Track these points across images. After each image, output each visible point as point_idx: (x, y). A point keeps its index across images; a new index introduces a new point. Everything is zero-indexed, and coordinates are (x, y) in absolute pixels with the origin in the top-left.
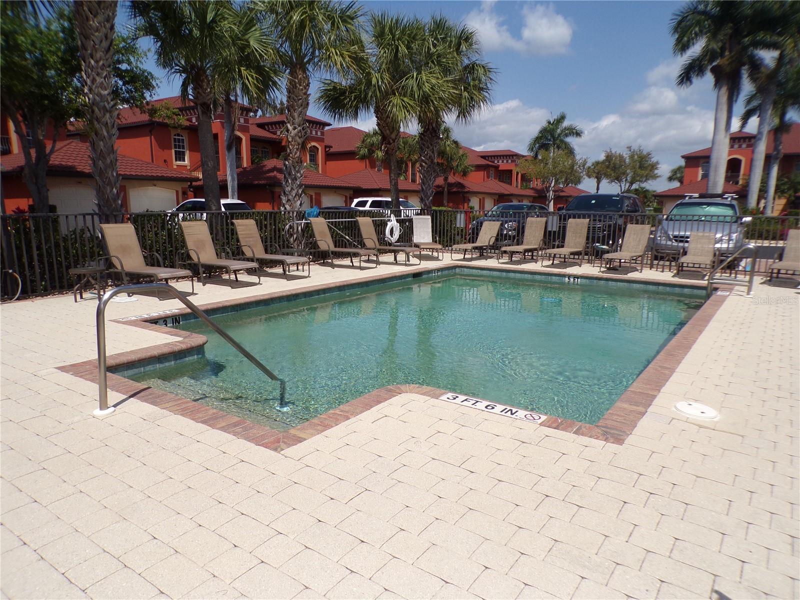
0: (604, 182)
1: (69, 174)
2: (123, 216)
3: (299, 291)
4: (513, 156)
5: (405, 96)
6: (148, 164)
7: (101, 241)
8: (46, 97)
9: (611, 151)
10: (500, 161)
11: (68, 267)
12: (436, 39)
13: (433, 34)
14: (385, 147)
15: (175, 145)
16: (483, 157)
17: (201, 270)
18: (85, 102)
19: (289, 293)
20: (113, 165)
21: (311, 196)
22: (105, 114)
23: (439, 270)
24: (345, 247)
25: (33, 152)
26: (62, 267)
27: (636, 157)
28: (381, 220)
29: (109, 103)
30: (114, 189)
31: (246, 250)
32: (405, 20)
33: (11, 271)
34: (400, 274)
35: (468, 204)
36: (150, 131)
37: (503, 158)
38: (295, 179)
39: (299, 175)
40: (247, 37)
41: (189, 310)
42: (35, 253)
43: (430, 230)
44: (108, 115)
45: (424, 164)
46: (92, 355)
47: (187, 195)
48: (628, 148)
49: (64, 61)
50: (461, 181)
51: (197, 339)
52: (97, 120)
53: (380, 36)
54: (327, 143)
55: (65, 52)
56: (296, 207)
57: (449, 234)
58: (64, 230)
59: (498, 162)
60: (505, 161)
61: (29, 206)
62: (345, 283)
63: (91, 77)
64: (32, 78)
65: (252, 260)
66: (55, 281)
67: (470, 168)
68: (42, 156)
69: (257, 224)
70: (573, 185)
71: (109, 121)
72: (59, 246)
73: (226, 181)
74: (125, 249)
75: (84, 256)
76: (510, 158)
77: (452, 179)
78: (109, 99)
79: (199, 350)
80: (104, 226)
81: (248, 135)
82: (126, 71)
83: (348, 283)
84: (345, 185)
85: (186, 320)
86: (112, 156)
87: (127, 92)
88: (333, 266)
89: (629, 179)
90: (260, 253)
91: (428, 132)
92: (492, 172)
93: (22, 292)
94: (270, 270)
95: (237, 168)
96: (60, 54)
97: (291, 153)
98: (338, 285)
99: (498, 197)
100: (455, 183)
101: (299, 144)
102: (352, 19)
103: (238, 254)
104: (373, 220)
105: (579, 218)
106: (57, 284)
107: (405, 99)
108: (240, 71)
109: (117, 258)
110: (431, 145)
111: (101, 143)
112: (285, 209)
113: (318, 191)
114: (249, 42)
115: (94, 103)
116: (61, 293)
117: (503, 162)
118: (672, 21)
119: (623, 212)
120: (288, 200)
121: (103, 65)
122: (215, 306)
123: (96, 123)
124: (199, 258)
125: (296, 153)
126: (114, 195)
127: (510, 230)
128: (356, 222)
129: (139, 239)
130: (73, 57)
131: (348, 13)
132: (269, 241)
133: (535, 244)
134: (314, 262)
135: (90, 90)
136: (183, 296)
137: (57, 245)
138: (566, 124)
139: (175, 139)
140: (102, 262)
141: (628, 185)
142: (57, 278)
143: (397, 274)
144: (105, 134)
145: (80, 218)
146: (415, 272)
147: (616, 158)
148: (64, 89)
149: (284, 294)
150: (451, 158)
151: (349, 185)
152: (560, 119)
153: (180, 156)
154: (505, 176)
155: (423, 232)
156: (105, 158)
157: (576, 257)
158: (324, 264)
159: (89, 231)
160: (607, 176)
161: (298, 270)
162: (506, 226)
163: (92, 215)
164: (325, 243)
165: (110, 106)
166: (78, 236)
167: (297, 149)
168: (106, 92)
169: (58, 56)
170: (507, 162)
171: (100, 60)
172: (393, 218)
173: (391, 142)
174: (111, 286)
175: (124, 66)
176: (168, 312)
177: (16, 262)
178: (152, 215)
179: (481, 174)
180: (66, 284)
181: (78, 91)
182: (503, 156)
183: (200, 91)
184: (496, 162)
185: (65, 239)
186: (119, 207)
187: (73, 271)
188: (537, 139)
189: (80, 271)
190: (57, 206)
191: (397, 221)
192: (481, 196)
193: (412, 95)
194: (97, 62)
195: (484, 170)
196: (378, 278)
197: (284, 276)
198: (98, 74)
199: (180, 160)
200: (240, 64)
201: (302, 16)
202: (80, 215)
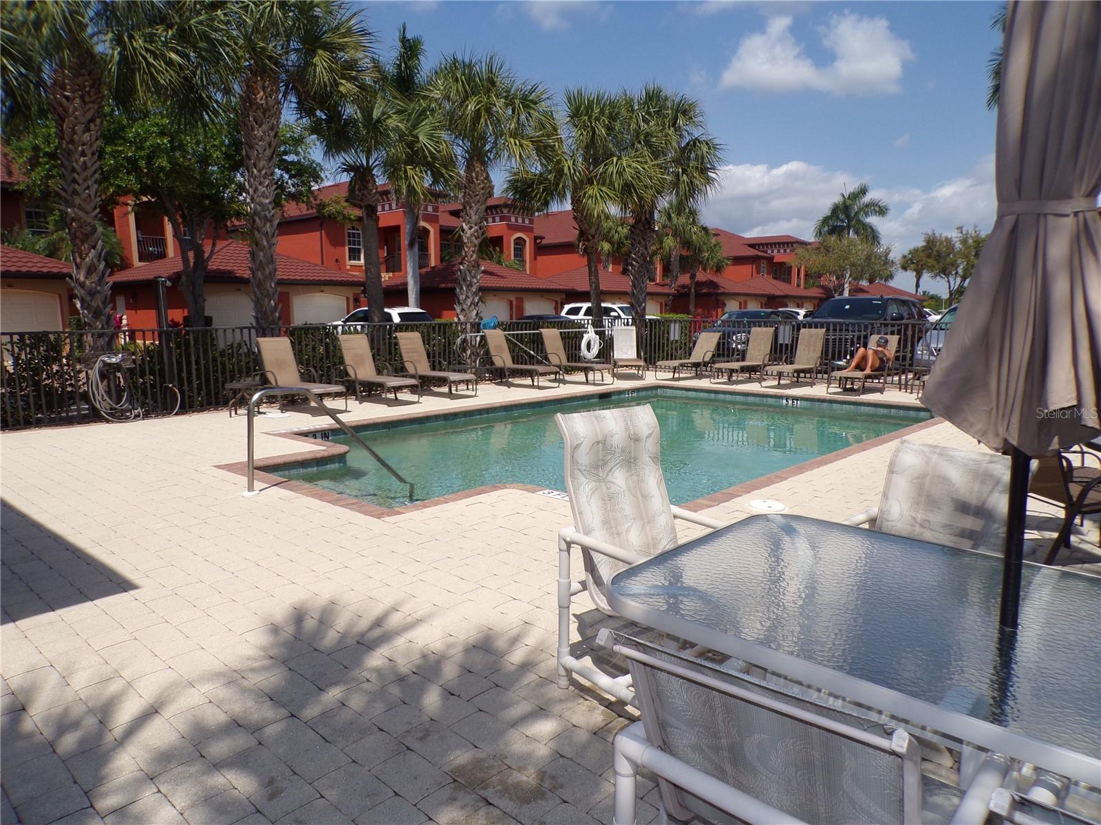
0: (926, 277)
1: (227, 280)
2: (280, 330)
3: (458, 410)
4: (792, 243)
5: (603, 184)
6: (317, 265)
7: (257, 356)
8: (207, 197)
9: (934, 234)
10: (776, 251)
11: (223, 383)
12: (648, 113)
13: (644, 108)
14: (583, 245)
15: (349, 241)
16: (752, 246)
17: (358, 386)
18: (247, 212)
19: (447, 412)
20: (272, 274)
21: (511, 302)
22: (265, 224)
23: (633, 390)
24: (526, 364)
25: (191, 255)
26: (218, 382)
27: (971, 241)
28: (576, 332)
29: (269, 212)
30: (272, 302)
31: (408, 366)
32: (606, 97)
33: (171, 385)
34: (582, 394)
35: (723, 310)
36: (321, 225)
37: (780, 246)
38: (471, 285)
39: (475, 280)
40: (415, 132)
41: (338, 426)
42: (194, 367)
43: (635, 343)
44: (268, 225)
45: (634, 263)
46: (244, 458)
47: (359, 302)
48: (957, 228)
49: (228, 157)
50: (715, 279)
51: (340, 449)
52: (258, 229)
53: (575, 115)
54: (537, 232)
55: (228, 146)
56: (471, 317)
57: (666, 349)
58: (221, 345)
59: (773, 252)
60: (782, 251)
61: (184, 317)
62: (513, 403)
63: (254, 186)
64: (195, 178)
65: (413, 377)
66: (211, 398)
67: (726, 261)
68: (200, 260)
69: (423, 337)
70: (883, 282)
71: (269, 231)
72: (216, 360)
73: (406, 284)
74: (281, 364)
75: (240, 372)
76: (788, 246)
77: (701, 276)
78: (270, 208)
79: (341, 458)
80: (261, 340)
81: (437, 226)
82: (292, 163)
83: (517, 403)
84: (554, 287)
85: (336, 435)
86: (271, 267)
87: (294, 186)
88: (510, 385)
89: (960, 271)
90: (424, 369)
91: (640, 224)
92: (764, 265)
93: (181, 407)
94: (436, 389)
95: (420, 269)
96: (223, 149)
97: (467, 256)
98: (504, 404)
99: (766, 299)
100: (706, 282)
101: (475, 246)
102: (535, 103)
103: (400, 370)
104: (561, 333)
105: (816, 327)
106: (213, 400)
107: (604, 189)
108: (406, 171)
109: (273, 373)
110: (644, 239)
111: (261, 253)
112: (459, 320)
113: (519, 295)
114: (418, 138)
115: (255, 213)
116: (216, 409)
117: (779, 251)
118: (993, 63)
119: (885, 320)
120: (463, 310)
121: (266, 173)
122: (365, 423)
123: (256, 233)
124: (356, 374)
125: (472, 256)
126: (271, 307)
127: (739, 343)
128: (540, 335)
129: (295, 354)
130: (238, 151)
131: (531, 98)
132: (437, 357)
133: (760, 361)
134: (491, 381)
135: (252, 199)
136: (332, 413)
137: (215, 360)
138: (867, 199)
139: (349, 233)
140: (258, 378)
141: (959, 280)
142: (213, 395)
143: (578, 395)
144: (265, 243)
145: (238, 331)
146: (602, 392)
147: (941, 244)
148: (226, 187)
149: (441, 413)
150: (699, 249)
151: (561, 287)
152: (858, 193)
153: (354, 254)
154: (781, 271)
155: (626, 346)
156: (264, 269)
157: (808, 375)
158: (501, 384)
159: (246, 345)
160: (931, 269)
161: (468, 389)
162: (734, 338)
163: (249, 329)
164: (502, 358)
165: (271, 214)
166: (234, 350)
167: (473, 252)
168: (267, 201)
169: (221, 151)
170: (785, 251)
171: (263, 169)
172: (591, 329)
173: (591, 238)
174: (266, 403)
175: (291, 158)
176: (318, 427)
177: (176, 376)
178: (309, 328)
179: (747, 269)
180: (221, 400)
181: (241, 188)
182: (779, 244)
183: (365, 192)
184: (769, 252)
185: (222, 354)
186: (276, 320)
187: (228, 386)
188: (825, 221)
189: (235, 385)
190: (213, 318)
191: (596, 333)
192: (742, 299)
193: (612, 183)
194: (260, 171)
195: (752, 263)
196: (554, 398)
197: (450, 395)
198: (260, 184)
199: (354, 259)
200: (406, 163)
201: (478, 104)
202: (237, 328)
